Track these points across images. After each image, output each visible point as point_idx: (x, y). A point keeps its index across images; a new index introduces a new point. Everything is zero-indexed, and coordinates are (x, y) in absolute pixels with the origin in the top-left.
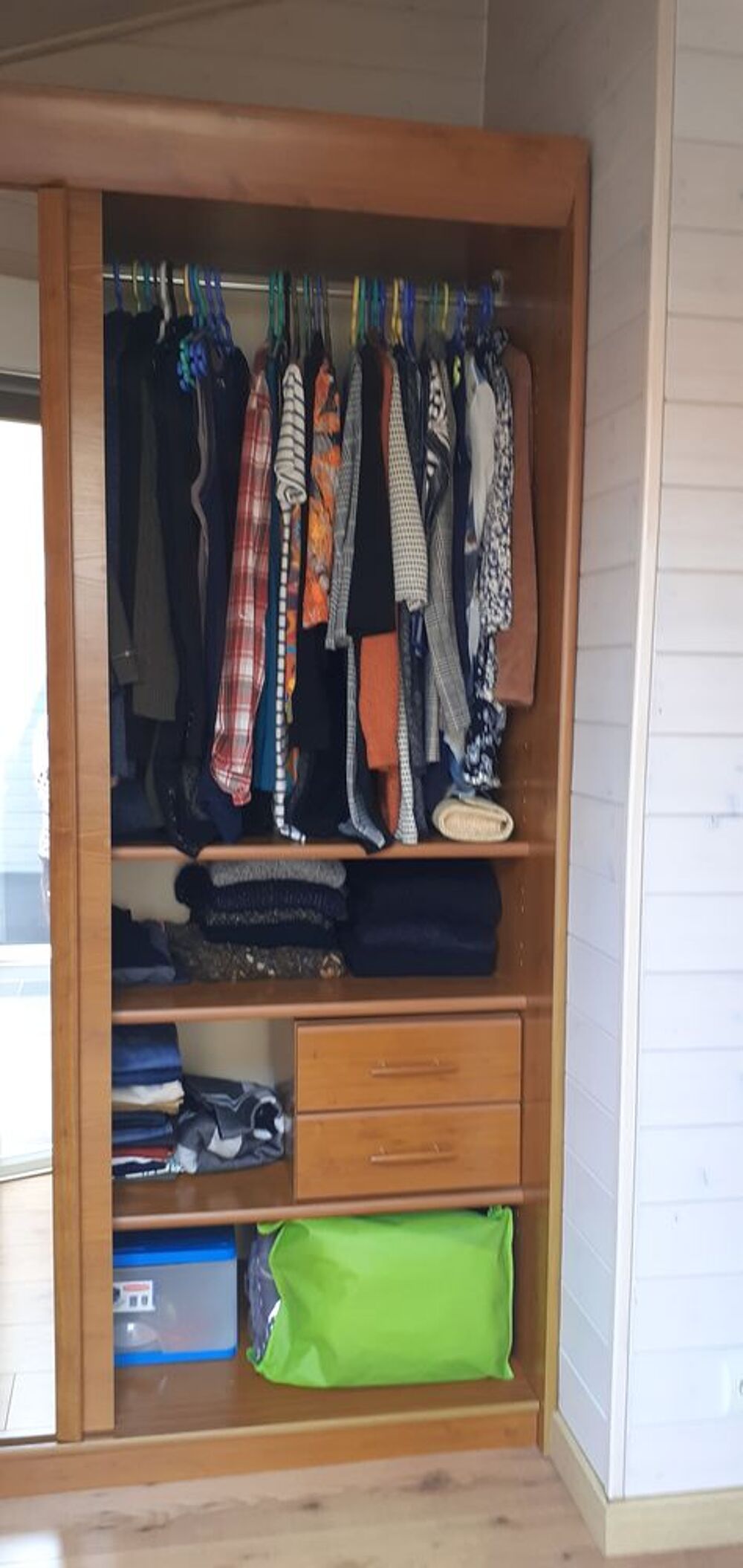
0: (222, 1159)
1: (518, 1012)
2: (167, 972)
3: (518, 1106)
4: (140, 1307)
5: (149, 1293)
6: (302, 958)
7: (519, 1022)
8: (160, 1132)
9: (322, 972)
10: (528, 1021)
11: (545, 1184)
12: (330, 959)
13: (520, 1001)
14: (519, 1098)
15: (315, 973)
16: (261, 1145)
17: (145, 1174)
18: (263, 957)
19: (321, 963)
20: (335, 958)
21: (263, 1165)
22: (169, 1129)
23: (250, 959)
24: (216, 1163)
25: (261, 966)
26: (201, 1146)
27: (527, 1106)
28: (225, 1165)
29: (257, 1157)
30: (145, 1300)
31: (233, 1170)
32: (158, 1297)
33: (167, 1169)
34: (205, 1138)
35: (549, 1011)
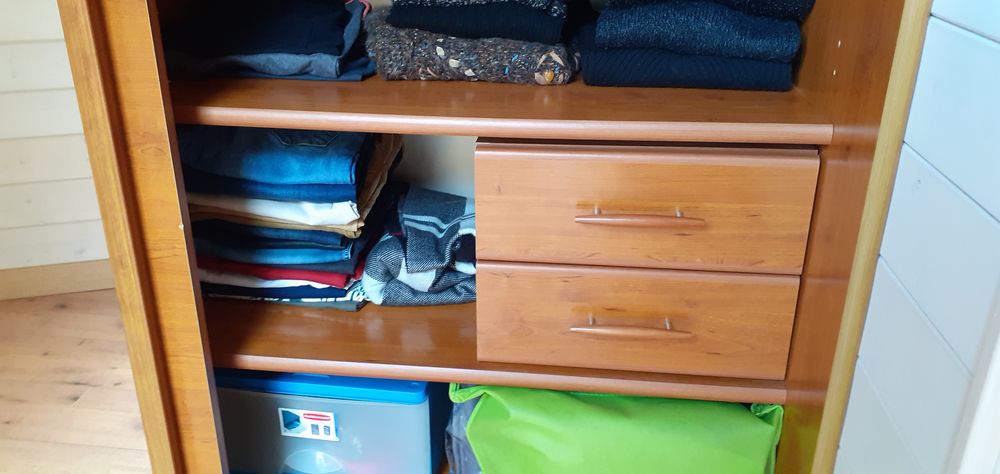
0: (414, 292)
1: (817, 148)
2: (328, 63)
3: (798, 280)
4: (322, 436)
5: (331, 424)
6: (511, 54)
7: (816, 163)
8: (336, 257)
9: (537, 75)
10: (831, 163)
11: (822, 385)
12: (549, 59)
13: (822, 132)
14: (799, 271)
15: (528, 78)
16: (464, 280)
17: (324, 300)
18: (458, 52)
19: (536, 64)
20: (556, 57)
21: (463, 302)
22: (347, 254)
23: (440, 51)
24: (407, 296)
25: (453, 63)
26: (389, 276)
27: (809, 281)
28: (416, 300)
29: (459, 294)
30: (327, 429)
31: (428, 305)
32: (341, 429)
33: (348, 297)
34: (392, 268)
35: (868, 149)
